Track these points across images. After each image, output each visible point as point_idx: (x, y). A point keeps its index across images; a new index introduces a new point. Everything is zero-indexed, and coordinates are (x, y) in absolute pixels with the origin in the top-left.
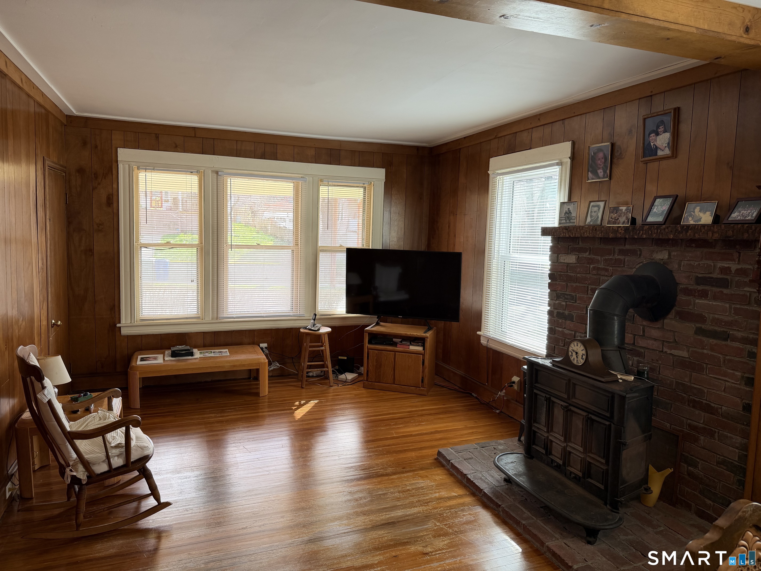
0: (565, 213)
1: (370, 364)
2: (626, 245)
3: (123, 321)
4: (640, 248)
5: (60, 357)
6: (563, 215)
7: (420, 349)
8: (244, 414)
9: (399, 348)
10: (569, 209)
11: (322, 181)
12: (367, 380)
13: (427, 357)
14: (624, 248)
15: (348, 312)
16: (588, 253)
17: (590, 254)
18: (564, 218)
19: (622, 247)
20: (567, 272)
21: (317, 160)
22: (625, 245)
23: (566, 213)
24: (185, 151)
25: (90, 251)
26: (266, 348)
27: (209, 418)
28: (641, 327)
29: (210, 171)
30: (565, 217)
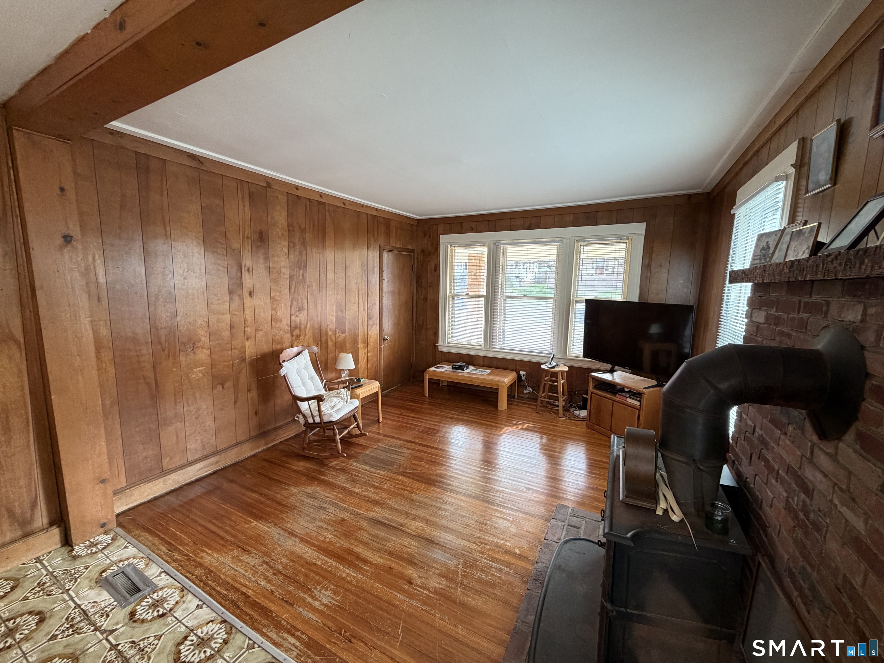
0: (761, 249)
1: (592, 407)
2: (813, 296)
3: (440, 342)
4: (827, 299)
5: (351, 354)
6: (758, 253)
7: (638, 403)
8: (475, 418)
9: (618, 398)
10: (768, 242)
11: (578, 241)
12: (589, 421)
13: (642, 413)
14: (810, 300)
15: (584, 356)
16: (774, 310)
17: (776, 311)
18: (759, 257)
19: (807, 299)
20: (756, 335)
21: (574, 224)
22: (811, 296)
23: (763, 249)
24: (477, 232)
25: (425, 299)
26: (524, 375)
27: (448, 413)
28: (810, 444)
29: (492, 244)
30: (760, 255)
